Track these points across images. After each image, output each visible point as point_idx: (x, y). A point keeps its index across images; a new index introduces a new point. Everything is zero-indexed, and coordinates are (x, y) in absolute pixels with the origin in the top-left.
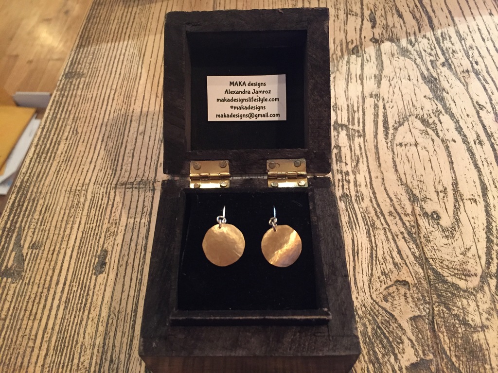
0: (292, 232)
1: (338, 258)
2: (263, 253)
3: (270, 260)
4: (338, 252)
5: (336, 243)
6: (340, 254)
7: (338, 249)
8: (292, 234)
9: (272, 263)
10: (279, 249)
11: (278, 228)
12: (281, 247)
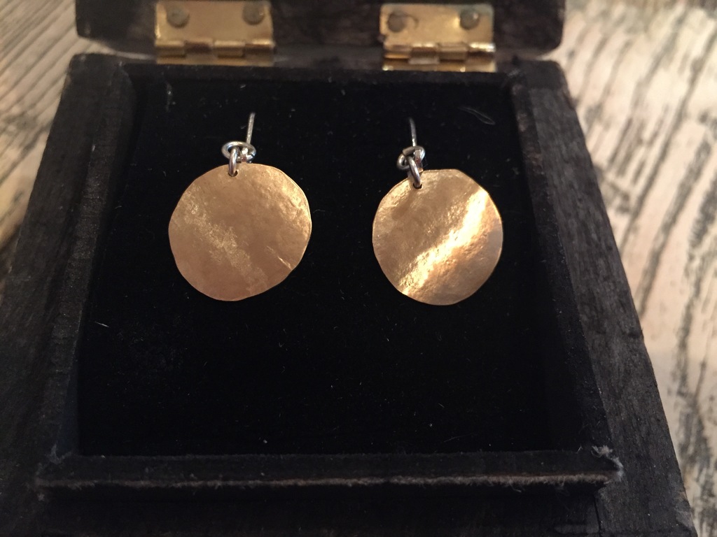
0: (473, 192)
1: (606, 279)
2: (378, 258)
3: (402, 283)
4: (601, 262)
5: (594, 236)
6: (609, 268)
7: (601, 254)
8: (472, 197)
9: (406, 292)
10: (430, 246)
11: (428, 178)
12: (434, 239)
